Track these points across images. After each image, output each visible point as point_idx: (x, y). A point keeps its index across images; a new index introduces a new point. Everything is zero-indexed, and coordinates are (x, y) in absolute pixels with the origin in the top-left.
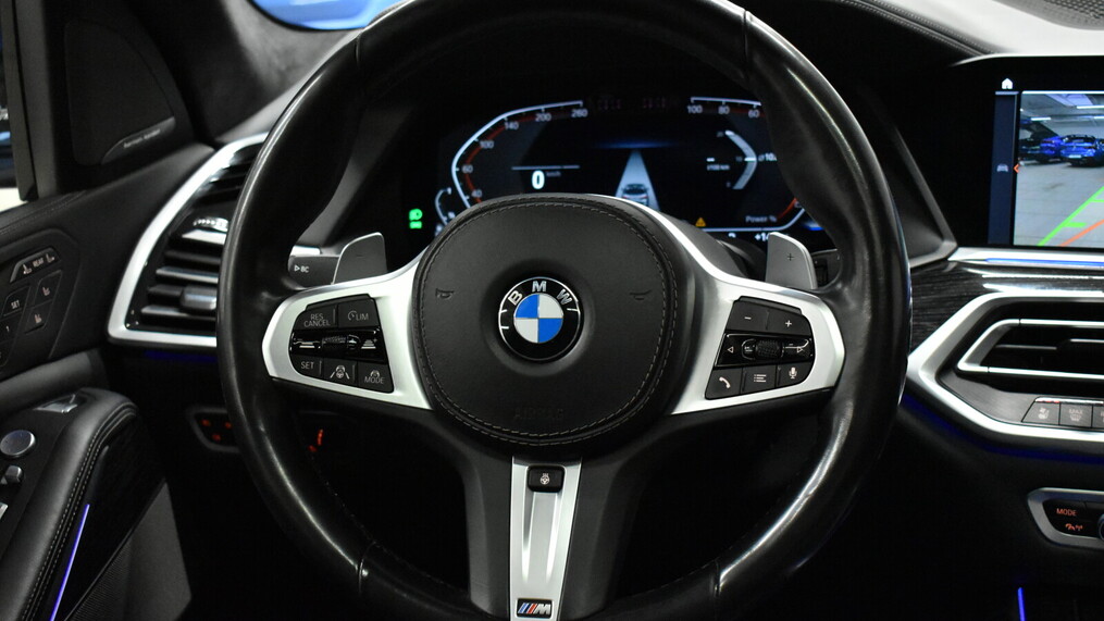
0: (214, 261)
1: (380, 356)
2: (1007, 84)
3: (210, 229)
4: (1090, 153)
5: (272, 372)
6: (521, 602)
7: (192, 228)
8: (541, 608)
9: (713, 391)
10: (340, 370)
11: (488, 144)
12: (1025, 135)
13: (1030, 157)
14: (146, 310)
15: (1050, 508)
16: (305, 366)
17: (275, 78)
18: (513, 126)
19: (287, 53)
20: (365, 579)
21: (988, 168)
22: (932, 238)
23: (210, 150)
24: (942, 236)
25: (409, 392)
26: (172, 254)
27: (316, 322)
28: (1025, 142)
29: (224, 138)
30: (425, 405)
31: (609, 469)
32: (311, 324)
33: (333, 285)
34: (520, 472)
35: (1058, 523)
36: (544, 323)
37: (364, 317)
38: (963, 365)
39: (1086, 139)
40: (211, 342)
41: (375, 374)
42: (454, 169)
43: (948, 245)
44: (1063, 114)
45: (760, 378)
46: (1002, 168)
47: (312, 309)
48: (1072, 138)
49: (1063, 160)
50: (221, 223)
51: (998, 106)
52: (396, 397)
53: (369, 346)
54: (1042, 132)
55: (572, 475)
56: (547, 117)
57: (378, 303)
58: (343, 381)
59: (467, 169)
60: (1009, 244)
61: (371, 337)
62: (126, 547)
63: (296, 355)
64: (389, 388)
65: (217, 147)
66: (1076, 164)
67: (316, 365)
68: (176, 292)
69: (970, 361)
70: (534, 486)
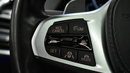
0: (8, 25)
5: (35, 54)
10: (70, 54)
16: (52, 51)
27: (58, 30)
32: (55, 31)
33: (64, 15)
37: (81, 29)
40: (8, 53)
41: (87, 57)
47: (56, 24)
57: (88, 23)
58: (70, 60)
63: (48, 46)
67: (58, 51)
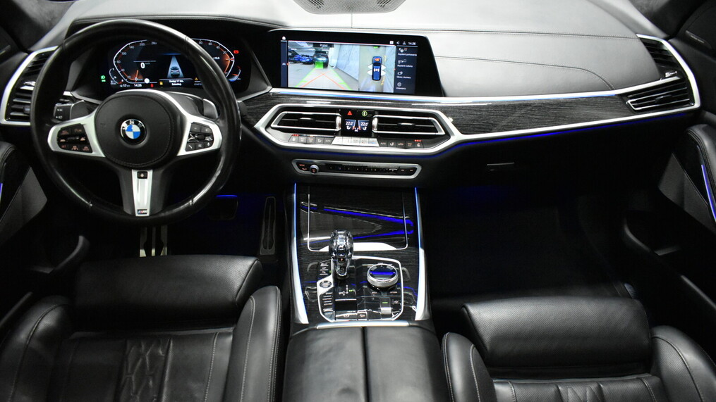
1: (87, 143)
2: (284, 38)
3: (30, 86)
4: (308, 60)
5: (53, 149)
6: (138, 210)
7: (23, 85)
8: (144, 211)
9: (188, 149)
10: (75, 148)
11: (124, 53)
12: (290, 54)
13: (291, 61)
14: (12, 114)
15: (298, 164)
16: (63, 147)
17: (47, 24)
18: (132, 47)
19: (51, 13)
20: (92, 207)
21: (280, 64)
22: (265, 85)
23: (26, 54)
24: (268, 85)
25: (98, 152)
26: (18, 94)
28: (290, 56)
29: (32, 49)
30: (103, 156)
31: (161, 172)
32: (64, 133)
33: (69, 121)
34: (134, 174)
35: (301, 168)
36: (135, 133)
37: (80, 131)
38: (272, 125)
39: (307, 56)
41: (86, 148)
42: (114, 62)
43: (270, 87)
44: (300, 48)
45: (200, 146)
46: (284, 64)
47: (63, 129)
48: (303, 56)
49: (301, 62)
50: (33, 83)
51: (282, 45)
52: (93, 154)
53: (83, 139)
54: (295, 54)
55: (150, 173)
56: (143, 44)
57: (85, 126)
58: (76, 150)
59: (118, 62)
60: (287, 88)
61: (83, 137)
62: (19, 191)
63: (60, 144)
64: (91, 151)
65: (29, 53)
66: (304, 63)
67: (67, 146)
68: (22, 107)
69: (274, 124)
70: (139, 177)
